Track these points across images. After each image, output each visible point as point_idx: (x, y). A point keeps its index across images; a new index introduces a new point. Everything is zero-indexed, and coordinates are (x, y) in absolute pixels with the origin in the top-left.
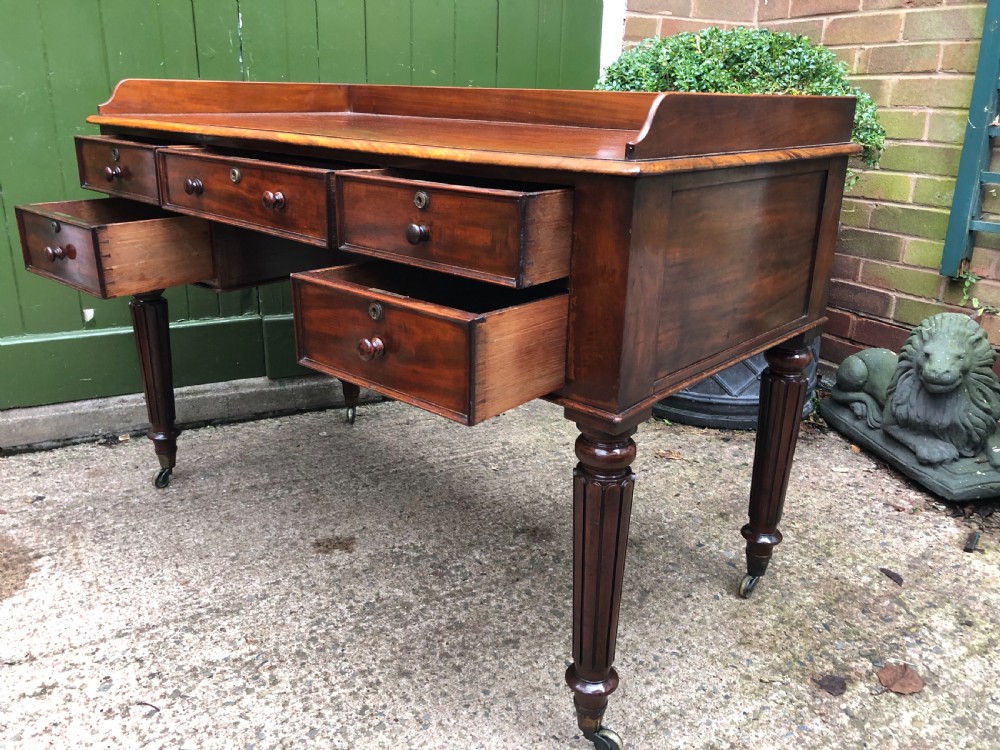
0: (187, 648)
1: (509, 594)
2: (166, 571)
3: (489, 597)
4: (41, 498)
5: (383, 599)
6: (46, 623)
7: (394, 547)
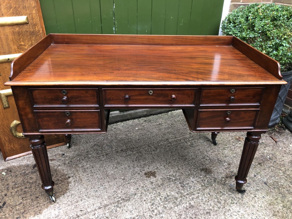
0: (119, 214)
1: (204, 194)
2: (106, 184)
3: (198, 195)
4: (63, 154)
5: (169, 196)
6: (79, 203)
7: (167, 176)
